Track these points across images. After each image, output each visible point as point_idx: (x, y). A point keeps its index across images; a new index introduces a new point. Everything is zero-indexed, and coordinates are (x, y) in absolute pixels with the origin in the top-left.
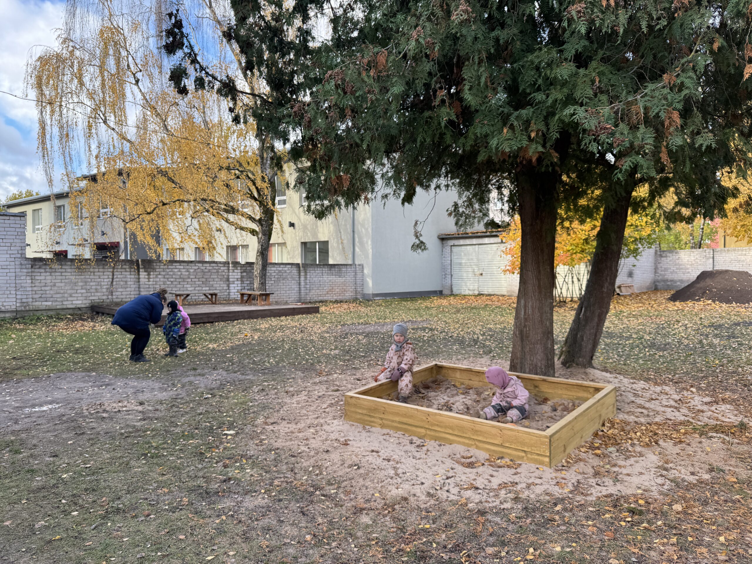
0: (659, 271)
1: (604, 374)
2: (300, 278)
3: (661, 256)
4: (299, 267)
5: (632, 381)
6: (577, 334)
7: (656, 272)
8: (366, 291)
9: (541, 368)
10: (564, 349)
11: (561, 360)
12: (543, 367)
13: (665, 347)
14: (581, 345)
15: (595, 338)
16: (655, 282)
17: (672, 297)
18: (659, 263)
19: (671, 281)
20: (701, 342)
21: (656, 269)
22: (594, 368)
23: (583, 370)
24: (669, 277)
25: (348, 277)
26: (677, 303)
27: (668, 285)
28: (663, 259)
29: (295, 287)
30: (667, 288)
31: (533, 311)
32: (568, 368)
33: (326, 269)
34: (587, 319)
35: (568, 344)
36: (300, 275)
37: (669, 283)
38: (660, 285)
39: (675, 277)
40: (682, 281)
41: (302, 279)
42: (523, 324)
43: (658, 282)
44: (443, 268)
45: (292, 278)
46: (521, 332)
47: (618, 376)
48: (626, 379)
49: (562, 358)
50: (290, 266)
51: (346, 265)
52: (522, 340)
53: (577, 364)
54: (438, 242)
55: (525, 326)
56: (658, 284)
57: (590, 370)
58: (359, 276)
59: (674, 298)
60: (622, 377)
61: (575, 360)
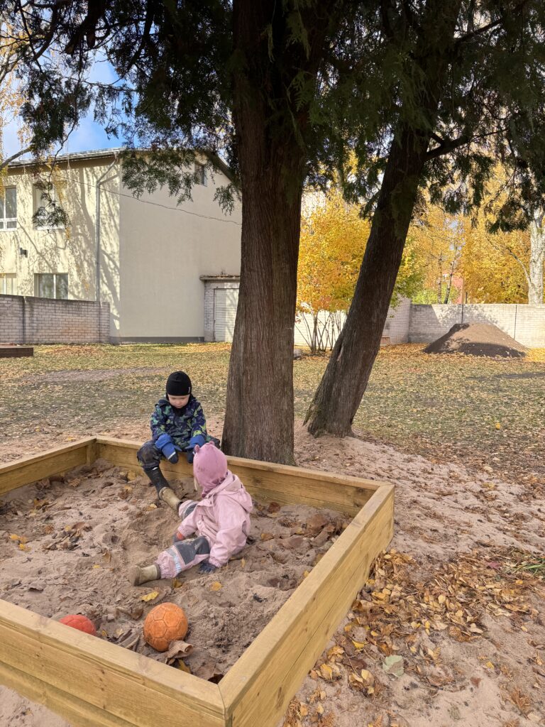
0: (413, 324)
1: (367, 444)
2: (24, 314)
3: (416, 310)
4: (23, 301)
5: (406, 456)
6: (331, 387)
7: (410, 326)
8: (112, 335)
9: (269, 446)
10: (313, 408)
11: (308, 424)
12: (273, 444)
13: (431, 402)
14: (337, 403)
15: (357, 393)
16: (408, 335)
17: (426, 349)
18: (414, 317)
19: (423, 334)
20: (468, 396)
21: (410, 322)
22: (353, 436)
23: (337, 441)
24: (422, 330)
25: (90, 317)
26: (432, 354)
27: (420, 338)
28: (417, 313)
29: (18, 326)
30: (419, 342)
31: (258, 344)
32: (317, 436)
33: (60, 305)
34: (347, 364)
35: (318, 401)
36: (24, 311)
37: (421, 336)
38: (413, 338)
39: (427, 330)
40: (433, 335)
41: (27, 315)
42: (242, 370)
43: (412, 335)
44: (206, 314)
45: (13, 313)
46: (239, 384)
47: (386, 447)
48: (398, 454)
49: (309, 421)
50: (10, 299)
51: (88, 302)
52: (240, 397)
53: (330, 432)
54: (201, 284)
55: (245, 373)
56: (411, 337)
57: (349, 441)
58: (104, 316)
59: (428, 350)
60: (391, 450)
61: (328, 425)
